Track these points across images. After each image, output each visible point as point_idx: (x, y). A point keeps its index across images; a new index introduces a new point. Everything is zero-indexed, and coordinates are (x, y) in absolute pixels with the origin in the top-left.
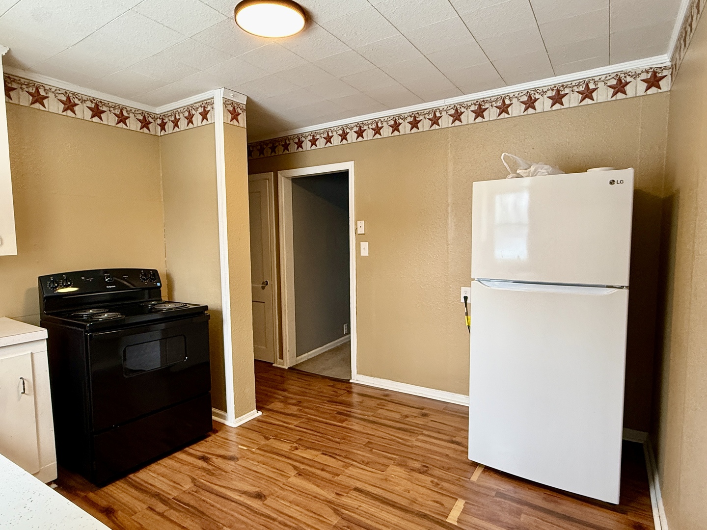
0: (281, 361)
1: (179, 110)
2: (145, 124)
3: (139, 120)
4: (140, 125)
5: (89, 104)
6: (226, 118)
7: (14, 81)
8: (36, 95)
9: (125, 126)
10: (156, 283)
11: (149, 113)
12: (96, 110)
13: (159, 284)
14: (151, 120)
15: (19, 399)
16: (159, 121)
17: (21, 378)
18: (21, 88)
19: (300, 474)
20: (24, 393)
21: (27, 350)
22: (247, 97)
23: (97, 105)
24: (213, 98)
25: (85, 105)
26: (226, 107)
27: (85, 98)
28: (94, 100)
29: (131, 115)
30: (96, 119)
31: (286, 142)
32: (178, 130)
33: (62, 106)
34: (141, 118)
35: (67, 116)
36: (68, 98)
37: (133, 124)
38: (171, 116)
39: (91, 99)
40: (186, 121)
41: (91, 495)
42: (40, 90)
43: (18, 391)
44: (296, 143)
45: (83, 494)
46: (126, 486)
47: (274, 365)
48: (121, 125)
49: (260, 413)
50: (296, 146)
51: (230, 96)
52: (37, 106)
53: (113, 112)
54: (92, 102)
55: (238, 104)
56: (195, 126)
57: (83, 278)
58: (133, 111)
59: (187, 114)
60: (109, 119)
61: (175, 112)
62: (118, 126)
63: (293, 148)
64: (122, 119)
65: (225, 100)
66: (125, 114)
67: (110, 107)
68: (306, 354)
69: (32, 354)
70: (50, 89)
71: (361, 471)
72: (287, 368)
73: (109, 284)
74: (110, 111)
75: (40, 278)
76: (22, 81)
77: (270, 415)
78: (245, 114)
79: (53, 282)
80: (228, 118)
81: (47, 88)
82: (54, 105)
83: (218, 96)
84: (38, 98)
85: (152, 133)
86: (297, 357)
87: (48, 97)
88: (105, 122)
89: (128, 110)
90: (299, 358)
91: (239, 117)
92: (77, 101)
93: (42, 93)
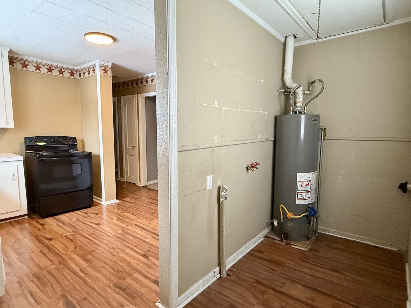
0: (140, 183)
1: (85, 68)
2: (72, 74)
3: (69, 72)
4: (69, 74)
5: (46, 67)
6: (101, 73)
7: (15, 59)
8: (24, 64)
9: (63, 76)
10: (75, 143)
11: (74, 69)
12: (49, 69)
13: (76, 143)
14: (75, 72)
15: (12, 181)
16: (79, 73)
17: (13, 174)
18: (18, 62)
19: (119, 219)
20: (14, 179)
21: (16, 164)
22: (112, 63)
23: (50, 67)
24: (96, 64)
25: (45, 67)
26: (101, 68)
27: (45, 64)
28: (49, 65)
29: (66, 71)
30: (50, 73)
31: (141, 81)
32: (85, 77)
33: (35, 68)
34: (70, 71)
35: (37, 72)
36: (38, 65)
37: (67, 74)
38: (83, 70)
39: (48, 64)
40: (88, 73)
41: (39, 220)
42: (25, 62)
43: (12, 179)
44: (145, 81)
45: (36, 220)
46: (53, 219)
47: (137, 185)
48: (61, 75)
49: (118, 201)
50: (145, 82)
51: (103, 63)
52: (24, 68)
53: (57, 69)
54: (48, 66)
55: (107, 66)
56: (91, 75)
57: (42, 139)
58: (66, 69)
59: (88, 70)
60: (56, 73)
61: (84, 69)
62: (59, 75)
63: (144, 83)
64: (61, 72)
65: (100, 65)
66: (63, 70)
67: (56, 68)
68: (153, 181)
69: (17, 165)
70: (30, 61)
71: (142, 220)
72: (142, 186)
73: (53, 142)
74: (56, 69)
75: (25, 138)
76: (18, 59)
77: (122, 202)
78: (111, 70)
79: (29, 140)
80: (102, 73)
81: (28, 61)
82: (31, 68)
83: (98, 63)
84: (25, 66)
85: (76, 78)
86: (147, 182)
87: (29, 65)
88: (53, 74)
89: (64, 68)
90: (148, 182)
91: (108, 72)
92: (41, 66)
93: (26, 63)
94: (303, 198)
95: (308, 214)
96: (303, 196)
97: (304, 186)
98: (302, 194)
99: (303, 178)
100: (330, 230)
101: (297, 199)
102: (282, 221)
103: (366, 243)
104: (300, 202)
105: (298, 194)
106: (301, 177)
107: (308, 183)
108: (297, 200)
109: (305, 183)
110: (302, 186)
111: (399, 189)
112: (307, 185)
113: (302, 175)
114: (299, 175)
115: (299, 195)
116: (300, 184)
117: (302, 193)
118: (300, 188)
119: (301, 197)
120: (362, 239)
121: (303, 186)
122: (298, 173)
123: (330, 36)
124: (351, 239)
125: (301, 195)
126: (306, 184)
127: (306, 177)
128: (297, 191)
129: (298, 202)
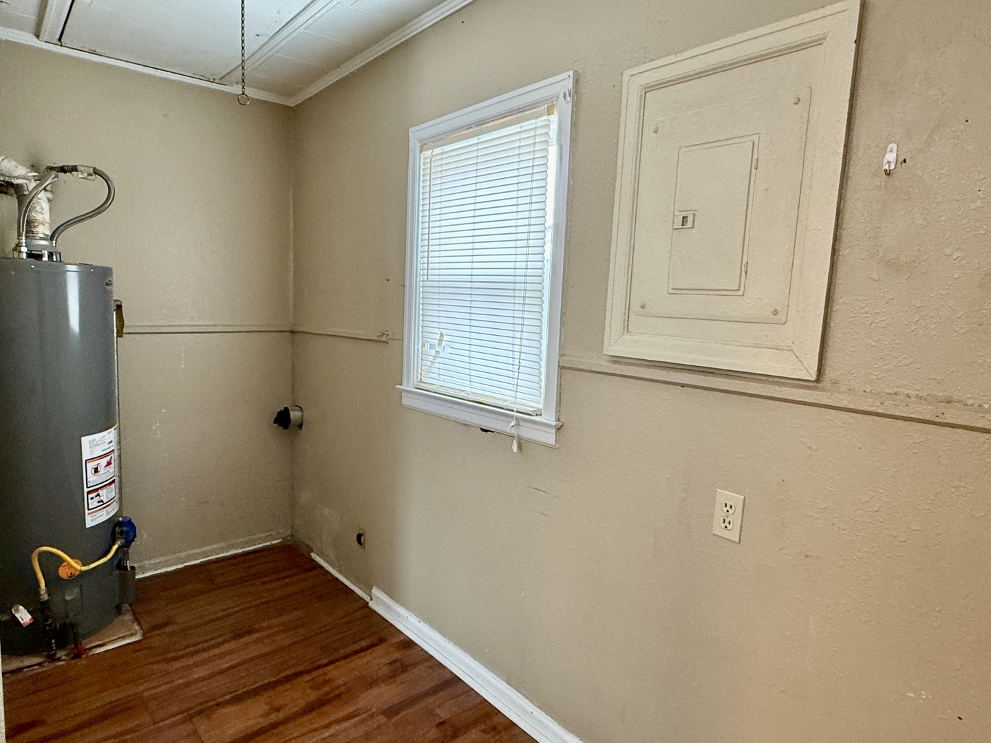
94: (102, 503)
95: (123, 541)
96: (102, 498)
97: (102, 470)
98: (98, 495)
99: (97, 448)
100: (147, 563)
101: (87, 512)
102: (45, 597)
103: (228, 554)
104: (95, 519)
105: (90, 496)
106: (93, 445)
107: (107, 459)
108: (89, 514)
109: (104, 461)
110: (96, 470)
111: (275, 425)
112: (109, 463)
113: (94, 440)
114: (86, 441)
115: (92, 498)
116: (91, 466)
117: (100, 492)
118: (93, 479)
119: (99, 502)
120: (216, 551)
121: (99, 470)
122: (83, 438)
123: (94, 53)
124: (198, 562)
125: (96, 496)
126: (106, 464)
127: (105, 442)
128: (86, 490)
129: (90, 522)
